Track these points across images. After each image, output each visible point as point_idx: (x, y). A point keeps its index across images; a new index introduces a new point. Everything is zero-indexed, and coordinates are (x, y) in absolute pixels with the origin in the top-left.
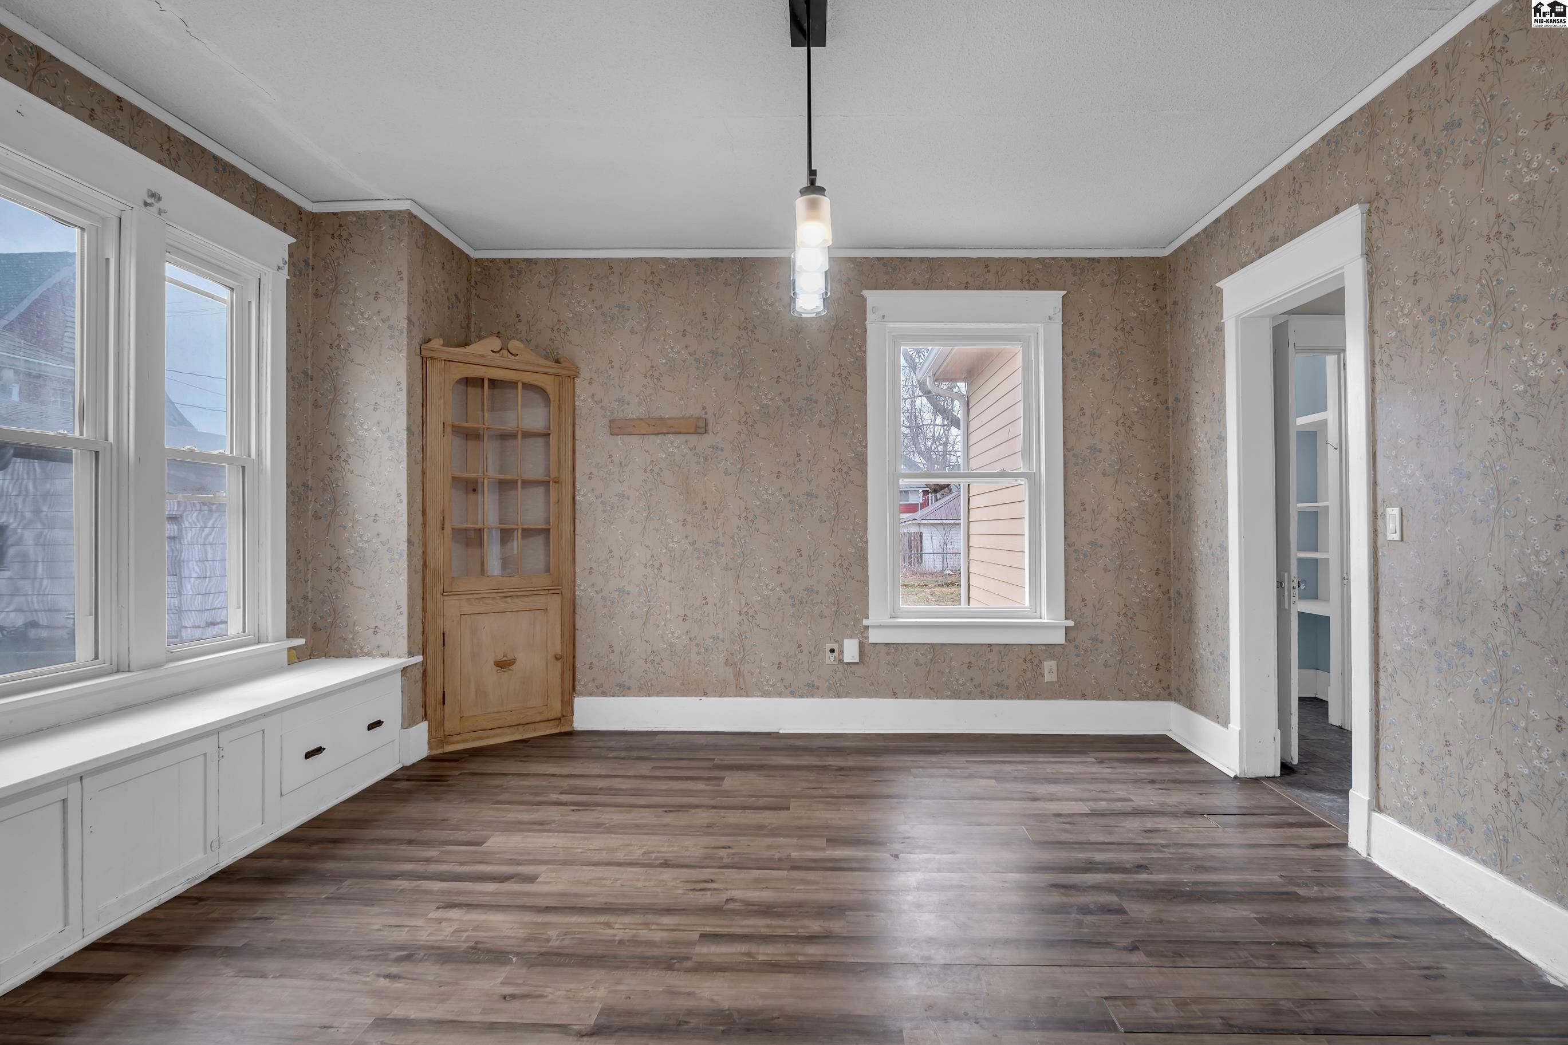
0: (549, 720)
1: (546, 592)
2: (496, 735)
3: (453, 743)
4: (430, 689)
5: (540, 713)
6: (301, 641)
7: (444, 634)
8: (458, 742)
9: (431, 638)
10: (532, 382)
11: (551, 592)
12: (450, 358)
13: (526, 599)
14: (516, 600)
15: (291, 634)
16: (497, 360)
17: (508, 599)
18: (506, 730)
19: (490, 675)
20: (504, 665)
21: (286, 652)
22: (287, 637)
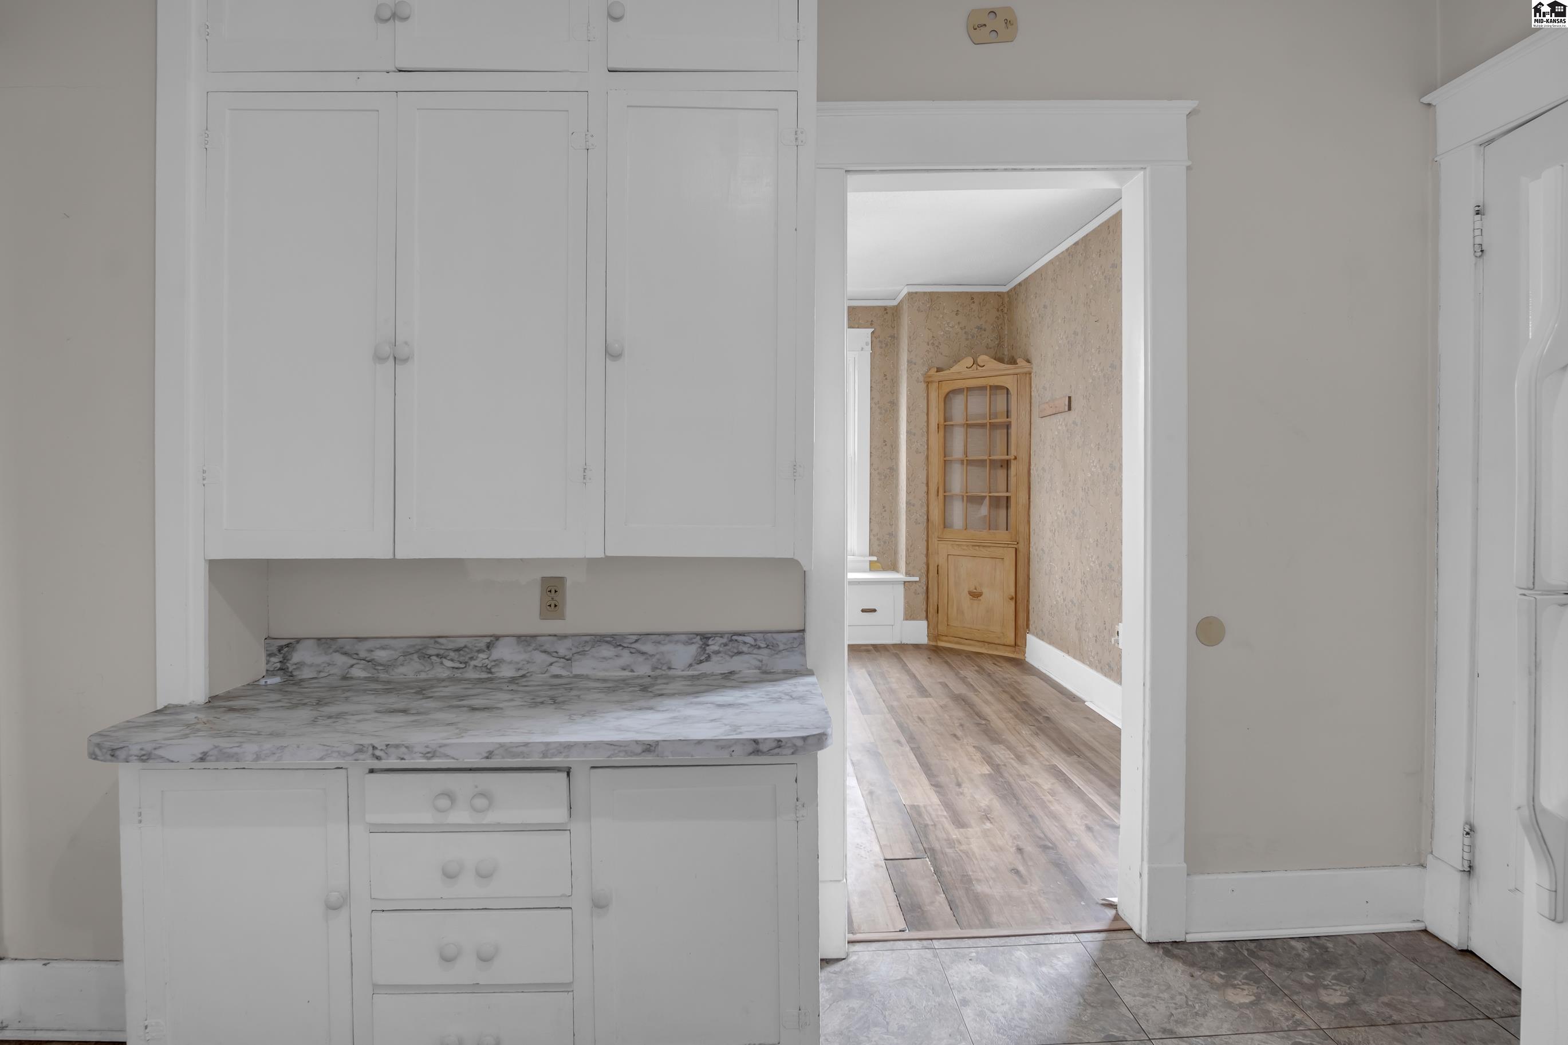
0: (1004, 645)
1: (1006, 546)
2: (969, 645)
3: (942, 641)
4: (931, 600)
5: (999, 638)
6: (875, 558)
7: (938, 566)
8: (946, 641)
9: (931, 568)
10: (996, 384)
11: (1010, 546)
12: (941, 379)
13: (989, 549)
14: (981, 549)
15: (871, 554)
16: (971, 373)
17: (977, 547)
18: (976, 643)
19: (966, 601)
20: (975, 595)
21: (868, 563)
22: (870, 555)
